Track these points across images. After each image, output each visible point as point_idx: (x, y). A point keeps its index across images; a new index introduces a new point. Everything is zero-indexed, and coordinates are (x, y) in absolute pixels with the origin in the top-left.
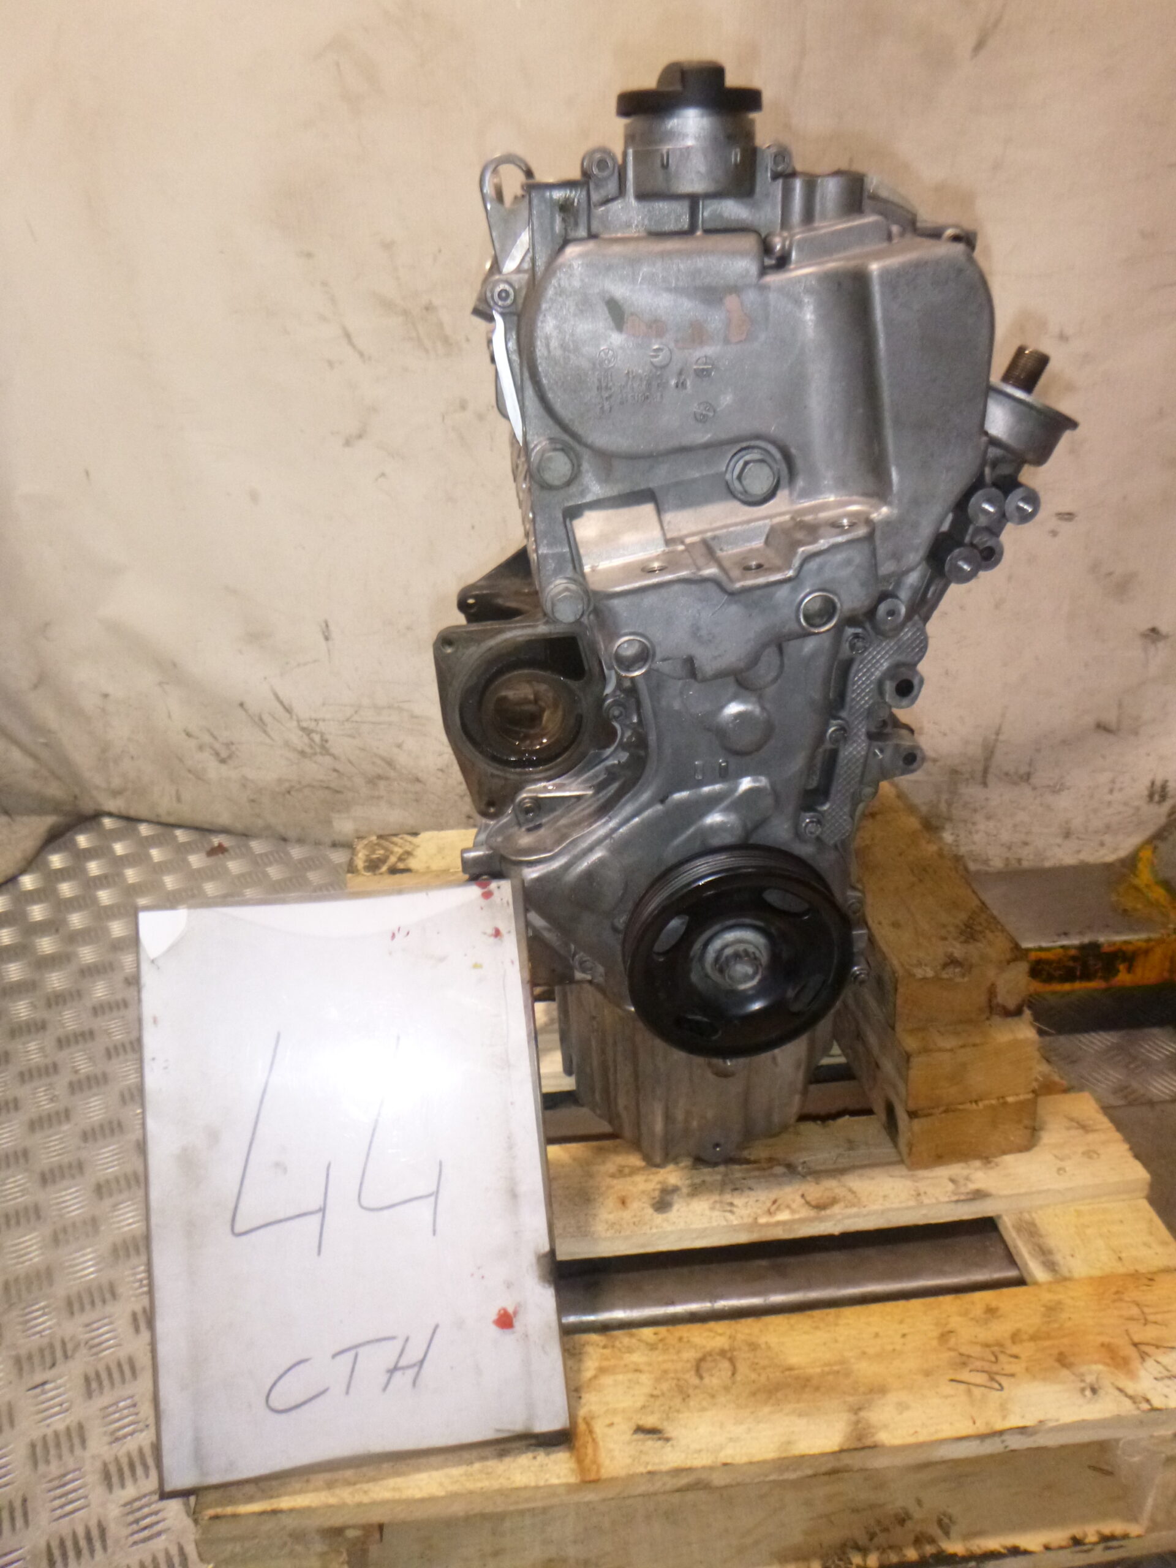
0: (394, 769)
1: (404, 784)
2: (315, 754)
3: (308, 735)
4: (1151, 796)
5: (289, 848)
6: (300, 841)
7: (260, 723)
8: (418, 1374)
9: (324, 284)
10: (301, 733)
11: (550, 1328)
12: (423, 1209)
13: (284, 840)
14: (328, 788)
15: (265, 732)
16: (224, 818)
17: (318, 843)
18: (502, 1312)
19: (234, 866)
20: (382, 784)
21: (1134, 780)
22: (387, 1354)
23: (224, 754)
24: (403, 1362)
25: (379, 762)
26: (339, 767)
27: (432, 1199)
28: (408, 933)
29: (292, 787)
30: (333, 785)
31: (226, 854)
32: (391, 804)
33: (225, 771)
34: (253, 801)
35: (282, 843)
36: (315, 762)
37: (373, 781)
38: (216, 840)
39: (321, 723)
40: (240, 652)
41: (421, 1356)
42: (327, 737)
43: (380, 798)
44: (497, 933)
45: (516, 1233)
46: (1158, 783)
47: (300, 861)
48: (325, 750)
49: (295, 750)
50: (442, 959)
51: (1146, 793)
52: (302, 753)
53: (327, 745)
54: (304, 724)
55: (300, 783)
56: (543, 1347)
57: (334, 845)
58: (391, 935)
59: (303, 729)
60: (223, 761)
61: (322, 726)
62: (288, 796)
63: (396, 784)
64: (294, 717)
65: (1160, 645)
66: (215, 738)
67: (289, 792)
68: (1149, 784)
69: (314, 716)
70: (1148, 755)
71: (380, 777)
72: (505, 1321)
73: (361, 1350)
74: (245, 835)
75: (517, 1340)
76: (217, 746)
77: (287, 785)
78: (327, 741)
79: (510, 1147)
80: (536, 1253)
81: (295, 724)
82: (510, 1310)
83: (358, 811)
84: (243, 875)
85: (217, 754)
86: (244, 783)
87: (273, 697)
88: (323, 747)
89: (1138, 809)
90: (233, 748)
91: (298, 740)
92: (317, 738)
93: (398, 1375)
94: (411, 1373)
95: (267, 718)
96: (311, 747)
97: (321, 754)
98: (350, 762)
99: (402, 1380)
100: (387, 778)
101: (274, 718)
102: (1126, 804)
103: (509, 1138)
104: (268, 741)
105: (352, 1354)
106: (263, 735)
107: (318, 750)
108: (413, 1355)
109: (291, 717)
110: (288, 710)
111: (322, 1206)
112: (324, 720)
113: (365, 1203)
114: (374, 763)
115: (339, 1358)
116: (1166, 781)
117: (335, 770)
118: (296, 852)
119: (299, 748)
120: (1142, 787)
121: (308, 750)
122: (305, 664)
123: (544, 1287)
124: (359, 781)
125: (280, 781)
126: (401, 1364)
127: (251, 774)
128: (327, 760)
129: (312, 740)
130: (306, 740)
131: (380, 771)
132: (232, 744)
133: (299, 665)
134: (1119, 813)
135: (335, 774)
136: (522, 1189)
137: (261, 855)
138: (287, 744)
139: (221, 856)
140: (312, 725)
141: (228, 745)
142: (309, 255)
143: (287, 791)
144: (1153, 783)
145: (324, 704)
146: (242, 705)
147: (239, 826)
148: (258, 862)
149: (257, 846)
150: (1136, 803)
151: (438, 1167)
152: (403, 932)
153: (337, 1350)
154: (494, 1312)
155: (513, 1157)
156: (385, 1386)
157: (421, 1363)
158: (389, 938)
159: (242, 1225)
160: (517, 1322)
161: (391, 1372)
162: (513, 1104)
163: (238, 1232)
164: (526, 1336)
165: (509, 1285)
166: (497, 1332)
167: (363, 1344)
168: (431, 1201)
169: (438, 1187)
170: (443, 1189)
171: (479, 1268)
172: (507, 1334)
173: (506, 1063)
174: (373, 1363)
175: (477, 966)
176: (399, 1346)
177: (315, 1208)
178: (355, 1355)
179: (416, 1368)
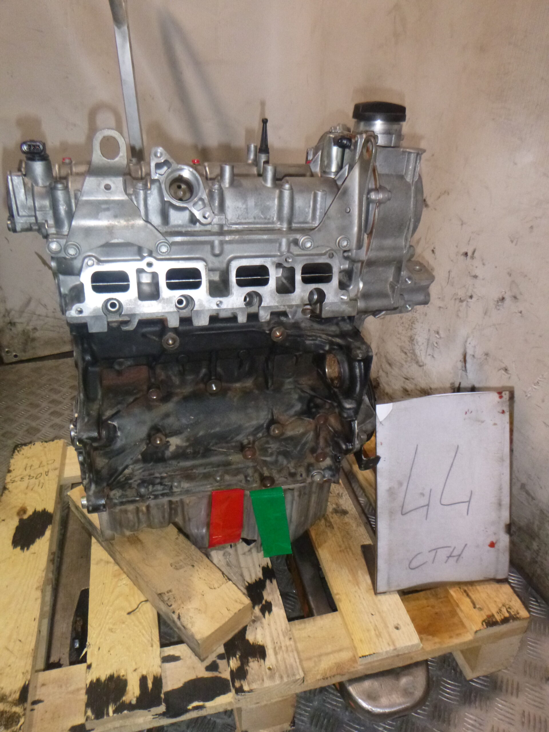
8: (459, 559)
11: (506, 548)
12: (465, 506)
18: (492, 542)
22: (448, 551)
24: (454, 554)
28: (471, 412)
41: (460, 553)
44: (503, 412)
45: (499, 517)
56: (503, 553)
58: (465, 412)
72: (492, 545)
73: (439, 550)
75: (496, 552)
79: (499, 489)
80: (505, 524)
82: (494, 542)
93: (450, 558)
94: (455, 558)
99: (452, 561)
103: (500, 486)
108: (456, 553)
113: (442, 503)
115: (431, 552)
123: (506, 535)
126: (452, 555)
136: (503, 503)
151: (470, 492)
152: (470, 411)
153: (430, 550)
154: (488, 542)
155: (501, 492)
156: (446, 562)
157: (459, 555)
158: (464, 413)
159: (405, 511)
160: (496, 546)
161: (448, 557)
162: (503, 474)
163: (403, 513)
164: (498, 550)
165: (495, 534)
166: (489, 548)
167: (439, 548)
168: (467, 504)
169: (470, 499)
170: (472, 500)
171: (486, 528)
172: (492, 549)
173: (502, 460)
174: (442, 554)
175: (495, 424)
176: (451, 549)
177: (426, 504)
178: (437, 551)
179: (457, 557)
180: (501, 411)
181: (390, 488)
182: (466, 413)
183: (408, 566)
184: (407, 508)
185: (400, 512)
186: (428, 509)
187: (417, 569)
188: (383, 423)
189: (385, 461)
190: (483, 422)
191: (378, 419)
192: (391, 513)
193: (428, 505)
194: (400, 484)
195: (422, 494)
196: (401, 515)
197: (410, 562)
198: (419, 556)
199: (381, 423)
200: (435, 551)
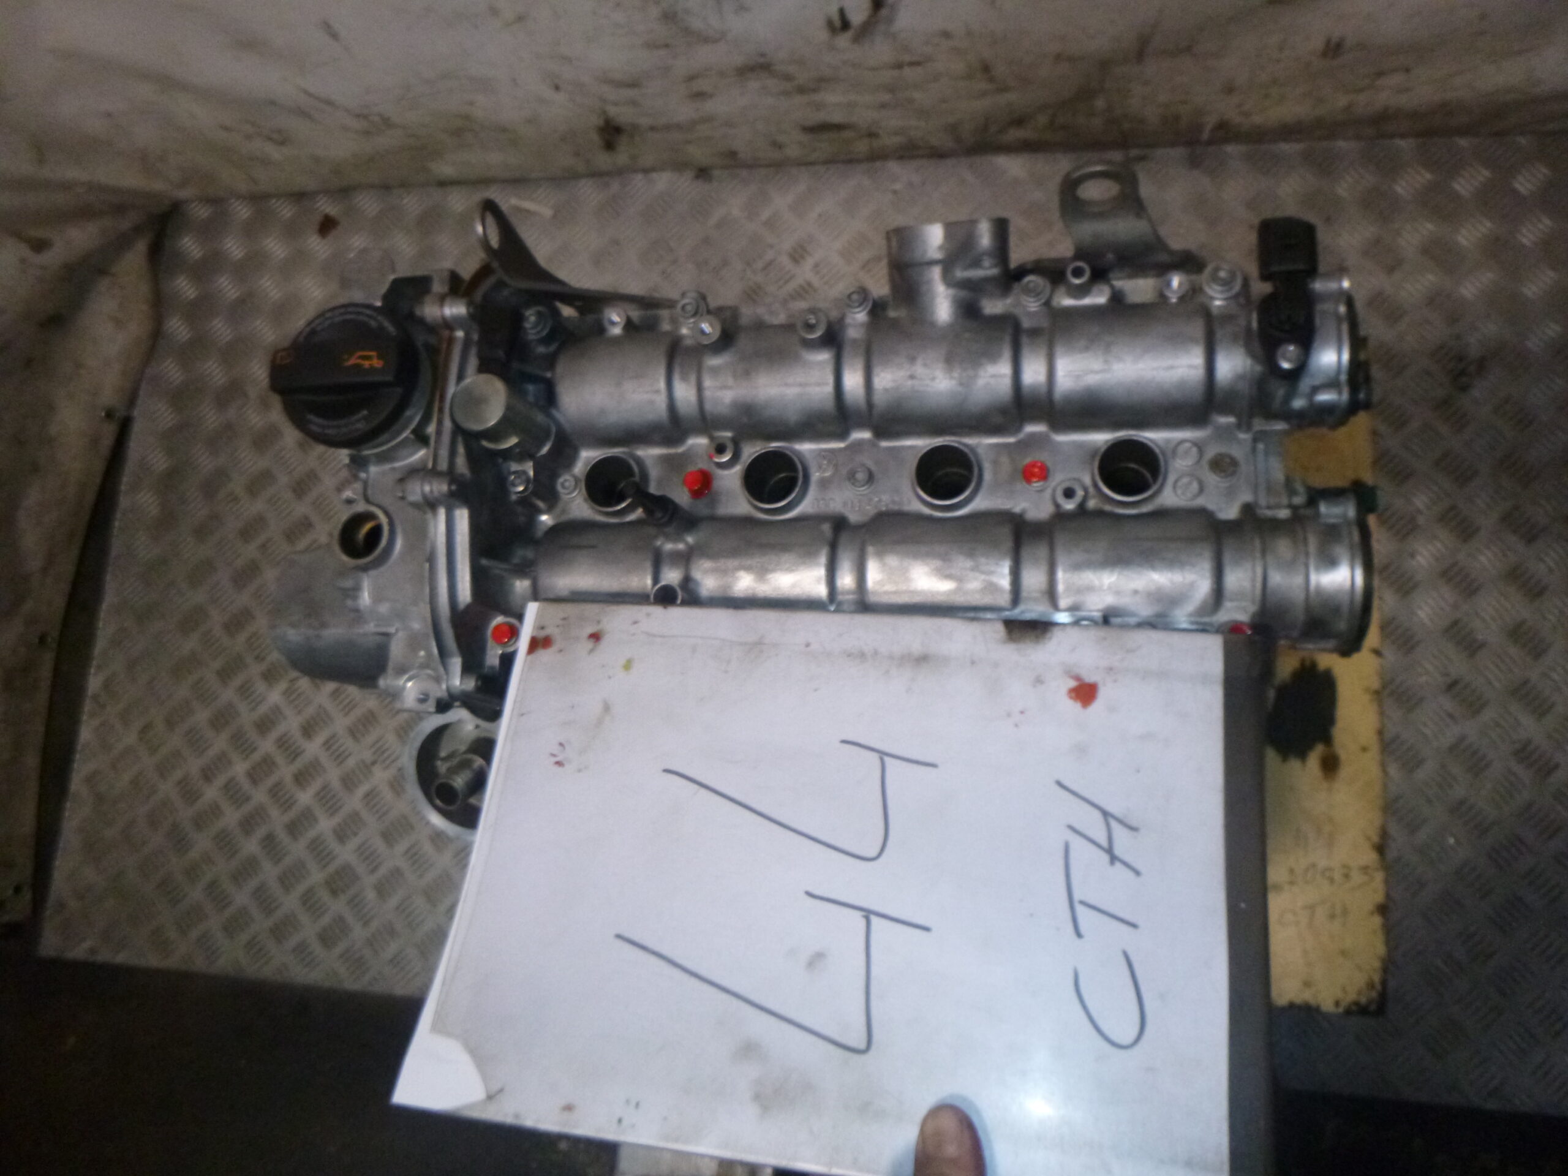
8: (1120, 821)
11: (1105, 639)
18: (1073, 695)
22: (1085, 855)
24: (1102, 839)
27: (887, 759)
28: (562, 745)
41: (1097, 814)
45: (973, 663)
50: (607, 708)
56: (1129, 651)
58: (557, 766)
72: (1085, 693)
73: (1077, 896)
75: (1115, 681)
79: (862, 656)
80: (1004, 642)
82: (1073, 684)
93: (1118, 851)
94: (1118, 830)
99: (1123, 841)
103: (849, 656)
105: (1080, 910)
111: (863, 913)
115: (1083, 928)
123: (1050, 638)
126: (1104, 842)
136: (917, 648)
152: (559, 751)
153: (1073, 932)
154: (1073, 707)
156: (1135, 872)
157: (1105, 814)
158: (559, 769)
159: (860, 1040)
160: (1090, 678)
161: (1113, 859)
162: (808, 645)
164: (1110, 669)
165: (1039, 681)
166: (1097, 705)
167: (1070, 895)
169: (873, 750)
171: (1009, 715)
172: (1103, 693)
174: (1100, 882)
176: (1080, 845)
177: (862, 923)
178: (1082, 902)
179: (1114, 824)
181: (757, 1097)
182: (559, 764)
183: (1125, 1054)
185: (860, 1061)
186: (882, 916)
188: (495, 1087)
189: (637, 1105)
191: (472, 1106)
193: (868, 913)
194: (749, 1050)
195: (815, 959)
197: (1113, 1042)
199: (490, 1097)
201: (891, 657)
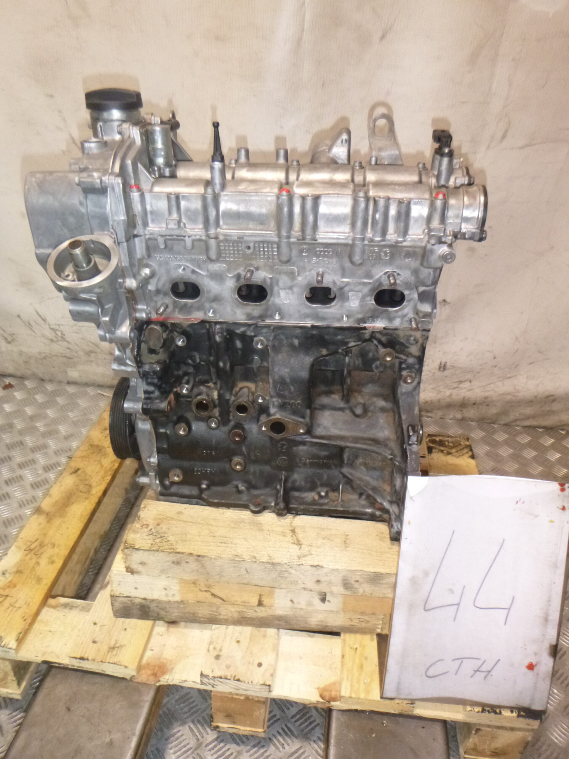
0: (99, 348)
1: (104, 356)
2: (59, 341)
3: (55, 332)
4: (440, 368)
5: (45, 385)
6: (51, 381)
7: (29, 325)
8: (486, 676)
9: (60, 111)
10: (51, 331)
11: (548, 673)
12: (503, 613)
13: (43, 380)
14: (65, 356)
15: (32, 329)
16: (11, 370)
17: (60, 382)
18: (530, 663)
19: (18, 395)
20: (93, 355)
21: (433, 361)
22: (476, 664)
23: (9, 339)
24: (482, 669)
25: (90, 344)
26: (70, 346)
28: (524, 502)
29: (47, 356)
30: (68, 355)
31: (13, 388)
32: (98, 365)
33: (10, 347)
34: (26, 362)
35: (42, 382)
36: (59, 345)
37: (88, 353)
38: (7, 381)
39: (61, 326)
40: (17, 290)
41: (490, 669)
42: (65, 333)
43: (92, 361)
44: (564, 508)
45: (544, 635)
46: (443, 363)
47: (52, 392)
48: (63, 339)
49: (48, 339)
51: (438, 367)
52: (52, 340)
53: (65, 337)
54: (52, 327)
55: (50, 354)
57: (69, 383)
59: (52, 329)
60: (9, 343)
61: (62, 328)
62: (44, 360)
63: (100, 355)
64: (47, 323)
65: (447, 307)
66: (5, 331)
67: (45, 358)
68: (439, 363)
69: (58, 323)
70: (439, 351)
71: (91, 352)
72: (531, 667)
73: (464, 660)
74: (22, 378)
75: (534, 676)
76: (5, 335)
77: (44, 355)
78: (64, 335)
79: (549, 601)
80: (550, 644)
81: (48, 326)
82: (534, 663)
83: (81, 367)
84: (24, 400)
85: (6, 339)
86: (21, 353)
87: (36, 313)
88: (62, 338)
89: (434, 373)
90: (14, 336)
91: (49, 334)
92: (59, 333)
93: (478, 673)
94: (483, 674)
95: (32, 323)
96: (56, 337)
97: (61, 341)
98: (76, 345)
99: (479, 676)
100: (95, 353)
101: (37, 323)
102: (430, 371)
103: (550, 597)
104: (34, 334)
106: (31, 331)
107: (60, 339)
109: (46, 323)
110: (44, 320)
112: (63, 325)
113: (477, 605)
114: (88, 345)
115: (455, 661)
116: (446, 363)
117: (69, 348)
118: (50, 387)
119: (50, 338)
120: (436, 365)
121: (55, 339)
122: (52, 298)
123: (550, 659)
124: (81, 353)
125: (40, 353)
126: (480, 669)
127: (25, 349)
128: (65, 343)
129: (57, 334)
130: (53, 334)
131: (92, 349)
132: (14, 334)
133: (49, 299)
134: (427, 375)
135: (69, 350)
136: (550, 618)
137: (31, 389)
138: (43, 336)
139: (10, 389)
140: (57, 327)
141: (12, 335)
142: (51, 96)
143: (44, 358)
144: (441, 363)
145: (62, 318)
146: (19, 316)
147: (19, 374)
148: (31, 392)
149: (29, 384)
150: (434, 371)
151: (511, 599)
152: (522, 501)
153: (453, 658)
154: (526, 663)
155: (550, 605)
156: (471, 677)
157: (489, 672)
158: (515, 502)
159: (428, 607)
160: (536, 669)
161: (476, 671)
162: (554, 583)
163: (427, 608)
164: (538, 674)
165: (536, 654)
166: (526, 670)
167: (464, 658)
168: (506, 611)
169: (511, 606)
170: (512, 609)
171: (525, 645)
172: (530, 673)
173: (555, 566)
174: (469, 666)
175: (552, 521)
176: (479, 663)
177: (456, 603)
178: (462, 661)
179: (486, 674)
180: (561, 507)
181: (414, 577)
182: (517, 502)
183: (424, 672)
184: (432, 604)
185: (422, 607)
186: (458, 609)
187: (433, 679)
188: (414, 498)
189: (410, 543)
190: (536, 516)
192: (411, 607)
193: (458, 604)
194: (426, 574)
195: (451, 591)
196: (423, 611)
197: (427, 669)
198: (439, 663)
199: (411, 497)
200: (460, 661)
201: (548, 610)
